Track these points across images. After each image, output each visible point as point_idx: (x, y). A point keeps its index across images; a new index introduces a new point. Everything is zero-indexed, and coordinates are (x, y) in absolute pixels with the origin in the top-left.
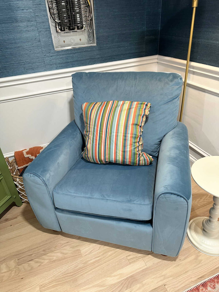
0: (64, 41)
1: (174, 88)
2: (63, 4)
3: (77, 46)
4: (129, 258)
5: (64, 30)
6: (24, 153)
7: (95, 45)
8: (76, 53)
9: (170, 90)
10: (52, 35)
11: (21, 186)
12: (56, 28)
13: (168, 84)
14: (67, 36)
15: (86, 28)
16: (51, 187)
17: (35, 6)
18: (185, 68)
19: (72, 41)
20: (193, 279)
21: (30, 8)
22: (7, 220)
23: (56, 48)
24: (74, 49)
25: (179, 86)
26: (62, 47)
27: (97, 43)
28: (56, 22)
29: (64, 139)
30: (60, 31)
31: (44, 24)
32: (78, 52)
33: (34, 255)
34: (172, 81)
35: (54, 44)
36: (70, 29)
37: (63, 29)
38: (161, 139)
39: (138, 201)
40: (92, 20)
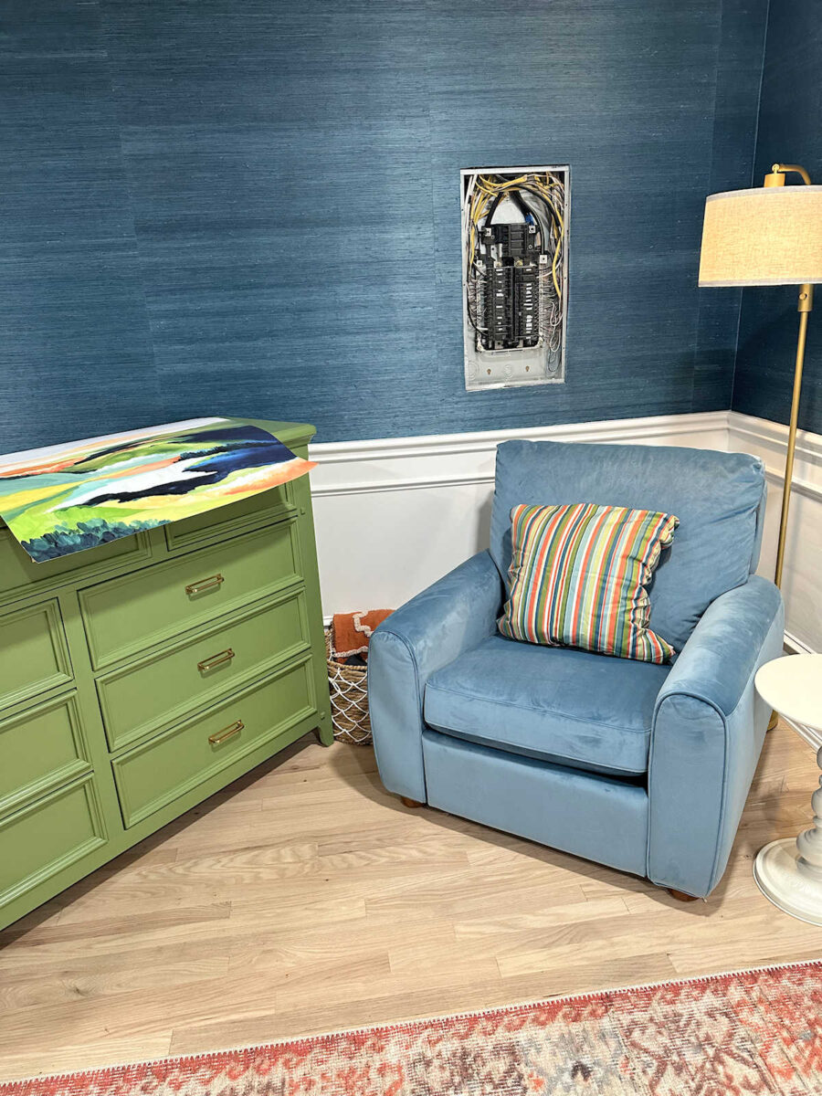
0: (489, 371)
1: (738, 486)
2: (498, 295)
3: (516, 383)
4: (586, 889)
5: (493, 348)
6: (357, 621)
7: (561, 381)
8: (512, 398)
9: (728, 491)
10: (465, 358)
11: (342, 689)
12: (476, 342)
13: (725, 477)
14: (498, 360)
15: (544, 344)
16: (425, 673)
17: (439, 300)
18: (787, 444)
19: (508, 372)
20: (746, 959)
21: (428, 304)
22: (295, 769)
23: (470, 384)
24: (511, 390)
25: (751, 484)
26: (481, 384)
27: (567, 378)
28: (477, 330)
29: (461, 581)
30: (482, 349)
31: (452, 336)
32: (517, 397)
33: (354, 844)
34: (733, 471)
35: (467, 377)
36: (506, 346)
37: (490, 346)
38: (703, 608)
39: (616, 720)
40: (560, 326)
